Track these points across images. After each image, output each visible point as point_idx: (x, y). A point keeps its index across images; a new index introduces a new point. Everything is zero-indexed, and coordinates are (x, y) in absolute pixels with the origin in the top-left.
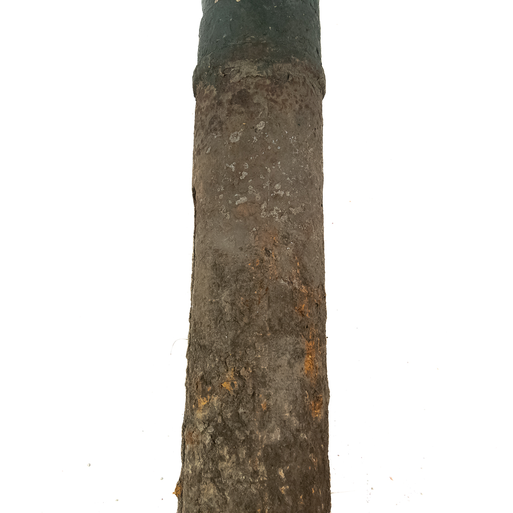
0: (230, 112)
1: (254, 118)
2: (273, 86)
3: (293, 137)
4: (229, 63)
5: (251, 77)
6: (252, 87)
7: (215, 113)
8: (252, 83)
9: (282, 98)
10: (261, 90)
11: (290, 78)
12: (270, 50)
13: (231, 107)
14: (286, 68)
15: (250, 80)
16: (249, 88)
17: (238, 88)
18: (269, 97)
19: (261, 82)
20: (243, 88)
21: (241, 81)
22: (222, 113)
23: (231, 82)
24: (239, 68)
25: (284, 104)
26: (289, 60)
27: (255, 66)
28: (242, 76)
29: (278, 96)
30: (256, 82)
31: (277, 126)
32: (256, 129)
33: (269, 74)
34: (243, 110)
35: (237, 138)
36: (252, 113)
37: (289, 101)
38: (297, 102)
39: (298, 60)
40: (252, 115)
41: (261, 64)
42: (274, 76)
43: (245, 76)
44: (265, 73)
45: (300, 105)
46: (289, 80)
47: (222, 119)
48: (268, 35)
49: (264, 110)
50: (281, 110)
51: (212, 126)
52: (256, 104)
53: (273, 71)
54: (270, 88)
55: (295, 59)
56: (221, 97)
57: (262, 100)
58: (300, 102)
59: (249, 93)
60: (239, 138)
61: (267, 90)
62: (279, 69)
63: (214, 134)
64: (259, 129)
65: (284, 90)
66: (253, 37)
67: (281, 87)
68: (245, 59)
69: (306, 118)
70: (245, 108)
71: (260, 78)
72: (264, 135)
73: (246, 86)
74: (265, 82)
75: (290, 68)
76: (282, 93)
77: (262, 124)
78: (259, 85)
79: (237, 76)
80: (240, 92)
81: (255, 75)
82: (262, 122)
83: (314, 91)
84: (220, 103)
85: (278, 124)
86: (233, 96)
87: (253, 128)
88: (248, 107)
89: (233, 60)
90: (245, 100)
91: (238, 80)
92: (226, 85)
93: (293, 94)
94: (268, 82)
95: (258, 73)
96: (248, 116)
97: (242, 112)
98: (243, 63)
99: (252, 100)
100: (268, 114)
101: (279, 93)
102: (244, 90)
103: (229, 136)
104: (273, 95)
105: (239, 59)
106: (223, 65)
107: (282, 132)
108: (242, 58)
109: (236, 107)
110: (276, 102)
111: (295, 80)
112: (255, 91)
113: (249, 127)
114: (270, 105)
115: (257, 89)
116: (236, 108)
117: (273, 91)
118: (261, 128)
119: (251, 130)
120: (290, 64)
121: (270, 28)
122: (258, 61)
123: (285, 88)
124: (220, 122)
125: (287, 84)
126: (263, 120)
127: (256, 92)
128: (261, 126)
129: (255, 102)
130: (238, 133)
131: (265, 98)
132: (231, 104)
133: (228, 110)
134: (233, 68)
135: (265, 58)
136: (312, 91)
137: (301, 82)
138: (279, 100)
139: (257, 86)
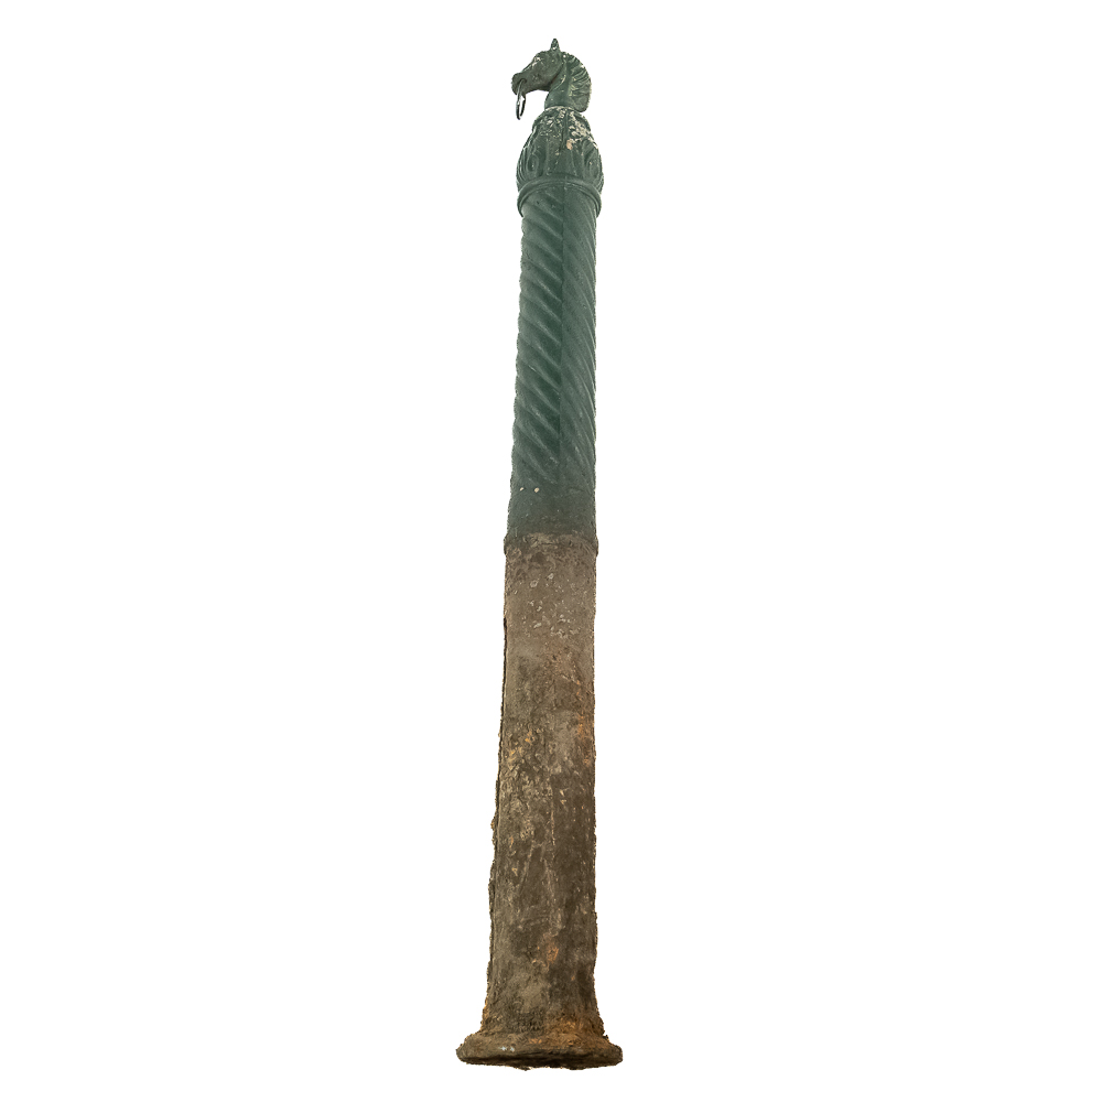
0: (530, 568)
1: (546, 572)
2: (559, 550)
3: (572, 584)
4: (530, 534)
5: (545, 544)
6: (545, 550)
7: (519, 568)
8: (546, 548)
10: (551, 552)
11: (571, 545)
12: (557, 526)
13: (531, 564)
14: (568, 537)
15: (544, 546)
16: (544, 552)
17: (536, 551)
18: (557, 558)
19: (552, 548)
20: (539, 551)
21: (538, 546)
22: (525, 568)
23: (531, 547)
24: (537, 538)
25: (567, 562)
26: (570, 532)
27: (547, 537)
28: (538, 543)
29: (563, 557)
30: (548, 548)
31: (562, 577)
32: (548, 579)
33: (557, 542)
35: (535, 585)
36: (545, 568)
37: (571, 560)
38: (576, 560)
39: (577, 532)
40: (545, 570)
41: (551, 535)
42: (560, 544)
43: (541, 544)
44: (554, 541)
45: (578, 562)
47: (525, 572)
48: (557, 516)
49: (553, 566)
50: (564, 566)
52: (548, 562)
53: (560, 540)
54: (557, 551)
55: (575, 531)
56: (525, 557)
57: (552, 559)
58: (578, 560)
59: (543, 554)
61: (555, 553)
62: (564, 539)
65: (567, 553)
66: (546, 517)
67: (565, 551)
68: (541, 532)
70: (540, 565)
71: (551, 545)
72: (553, 582)
73: (541, 550)
74: (554, 548)
75: (572, 538)
76: (566, 555)
79: (535, 543)
80: (537, 554)
81: (547, 543)
82: (552, 574)
83: (588, 552)
84: (524, 561)
86: (533, 556)
87: (546, 578)
88: (542, 564)
89: (533, 532)
90: (541, 559)
91: (536, 546)
92: (528, 549)
93: (573, 555)
94: (556, 547)
95: (550, 541)
96: (542, 570)
98: (539, 534)
99: (545, 559)
100: (556, 568)
101: (564, 555)
103: (530, 583)
104: (559, 556)
105: (537, 532)
106: (526, 534)
107: (565, 581)
108: (539, 531)
109: (534, 564)
110: (561, 561)
111: (575, 546)
113: (543, 577)
114: (557, 563)
115: (549, 552)
117: (559, 554)
119: (544, 579)
120: (571, 535)
121: (558, 510)
122: (550, 533)
123: (568, 551)
126: (552, 572)
127: (548, 554)
128: (551, 577)
129: (547, 560)
130: (536, 581)
131: (554, 558)
132: (531, 562)
133: (529, 566)
134: (533, 537)
135: (554, 531)
136: (586, 552)
137: (579, 546)
138: (564, 559)
139: (549, 550)
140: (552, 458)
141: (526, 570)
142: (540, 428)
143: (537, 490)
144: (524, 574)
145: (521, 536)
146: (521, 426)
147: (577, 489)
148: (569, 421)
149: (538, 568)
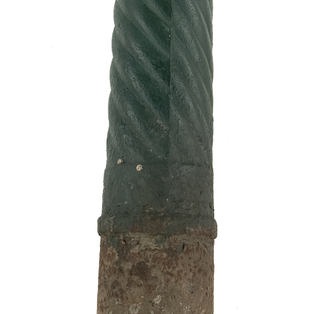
0: (130, 283)
1: (151, 292)
2: (169, 259)
3: (186, 308)
4: (130, 233)
5: (149, 250)
6: (150, 260)
7: (116, 279)
8: (150, 256)
9: (177, 269)
10: (158, 263)
11: (185, 249)
12: (167, 224)
13: (131, 278)
14: (180, 239)
15: (148, 253)
16: (148, 261)
17: (138, 260)
18: (165, 271)
19: (159, 256)
20: (142, 260)
21: (141, 253)
22: (124, 282)
23: (131, 252)
24: (138, 239)
25: (179, 275)
26: (184, 231)
27: (153, 239)
28: (141, 248)
29: (174, 268)
30: (154, 256)
31: (173, 299)
32: (153, 303)
33: (166, 247)
34: (142, 282)
35: (136, 311)
36: (150, 286)
37: (184, 272)
38: (191, 270)
39: (192, 230)
40: (150, 289)
41: (158, 237)
42: (170, 249)
43: (144, 249)
44: (162, 247)
45: (193, 273)
46: (184, 250)
47: (124, 288)
48: (166, 207)
49: (161, 283)
50: (176, 282)
51: (114, 290)
52: (153, 277)
53: (170, 244)
54: (166, 261)
55: (190, 229)
56: (122, 265)
57: (159, 273)
58: (193, 269)
59: (147, 266)
60: (137, 310)
61: (164, 264)
62: (175, 241)
63: (115, 300)
64: (156, 303)
65: (179, 262)
66: (152, 209)
67: (177, 259)
68: (144, 232)
69: (199, 283)
70: (143, 281)
71: (158, 252)
72: (161, 309)
73: (145, 259)
74: (162, 255)
75: (186, 238)
76: (177, 264)
77: (159, 298)
78: (156, 259)
79: (137, 248)
80: (139, 264)
81: (153, 248)
82: (159, 296)
83: (206, 251)
84: (121, 270)
85: (173, 297)
86: (133, 266)
87: (151, 301)
88: (146, 280)
89: (133, 231)
90: (144, 272)
91: (137, 252)
92: (127, 254)
93: (187, 263)
94: (165, 255)
95: (156, 247)
96: (146, 289)
97: (141, 285)
98: (142, 235)
99: (150, 273)
100: (165, 288)
101: (175, 265)
102: (143, 262)
103: (129, 307)
104: (169, 268)
105: (139, 232)
106: (124, 233)
107: (177, 305)
108: (142, 231)
109: (135, 278)
110: (172, 275)
111: (189, 248)
112: (153, 264)
113: (147, 301)
114: (166, 278)
115: (155, 262)
116: (135, 280)
117: (169, 264)
118: (158, 302)
119: (149, 303)
120: (185, 235)
121: (167, 200)
122: (156, 235)
123: (180, 259)
124: (121, 289)
125: (182, 255)
126: (160, 294)
127: (154, 266)
128: (157, 300)
129: (152, 275)
130: (137, 306)
131: (162, 271)
132: (131, 274)
133: (129, 280)
134: (133, 238)
135: (162, 232)
136: (204, 252)
137: (195, 248)
138: (175, 272)
139: (155, 259)
140: (158, 121)
141: (124, 284)
142: (144, 78)
143: (139, 168)
144: (122, 291)
145: (116, 233)
146: (120, 70)
147: (192, 164)
148: (181, 69)
149: (140, 286)
